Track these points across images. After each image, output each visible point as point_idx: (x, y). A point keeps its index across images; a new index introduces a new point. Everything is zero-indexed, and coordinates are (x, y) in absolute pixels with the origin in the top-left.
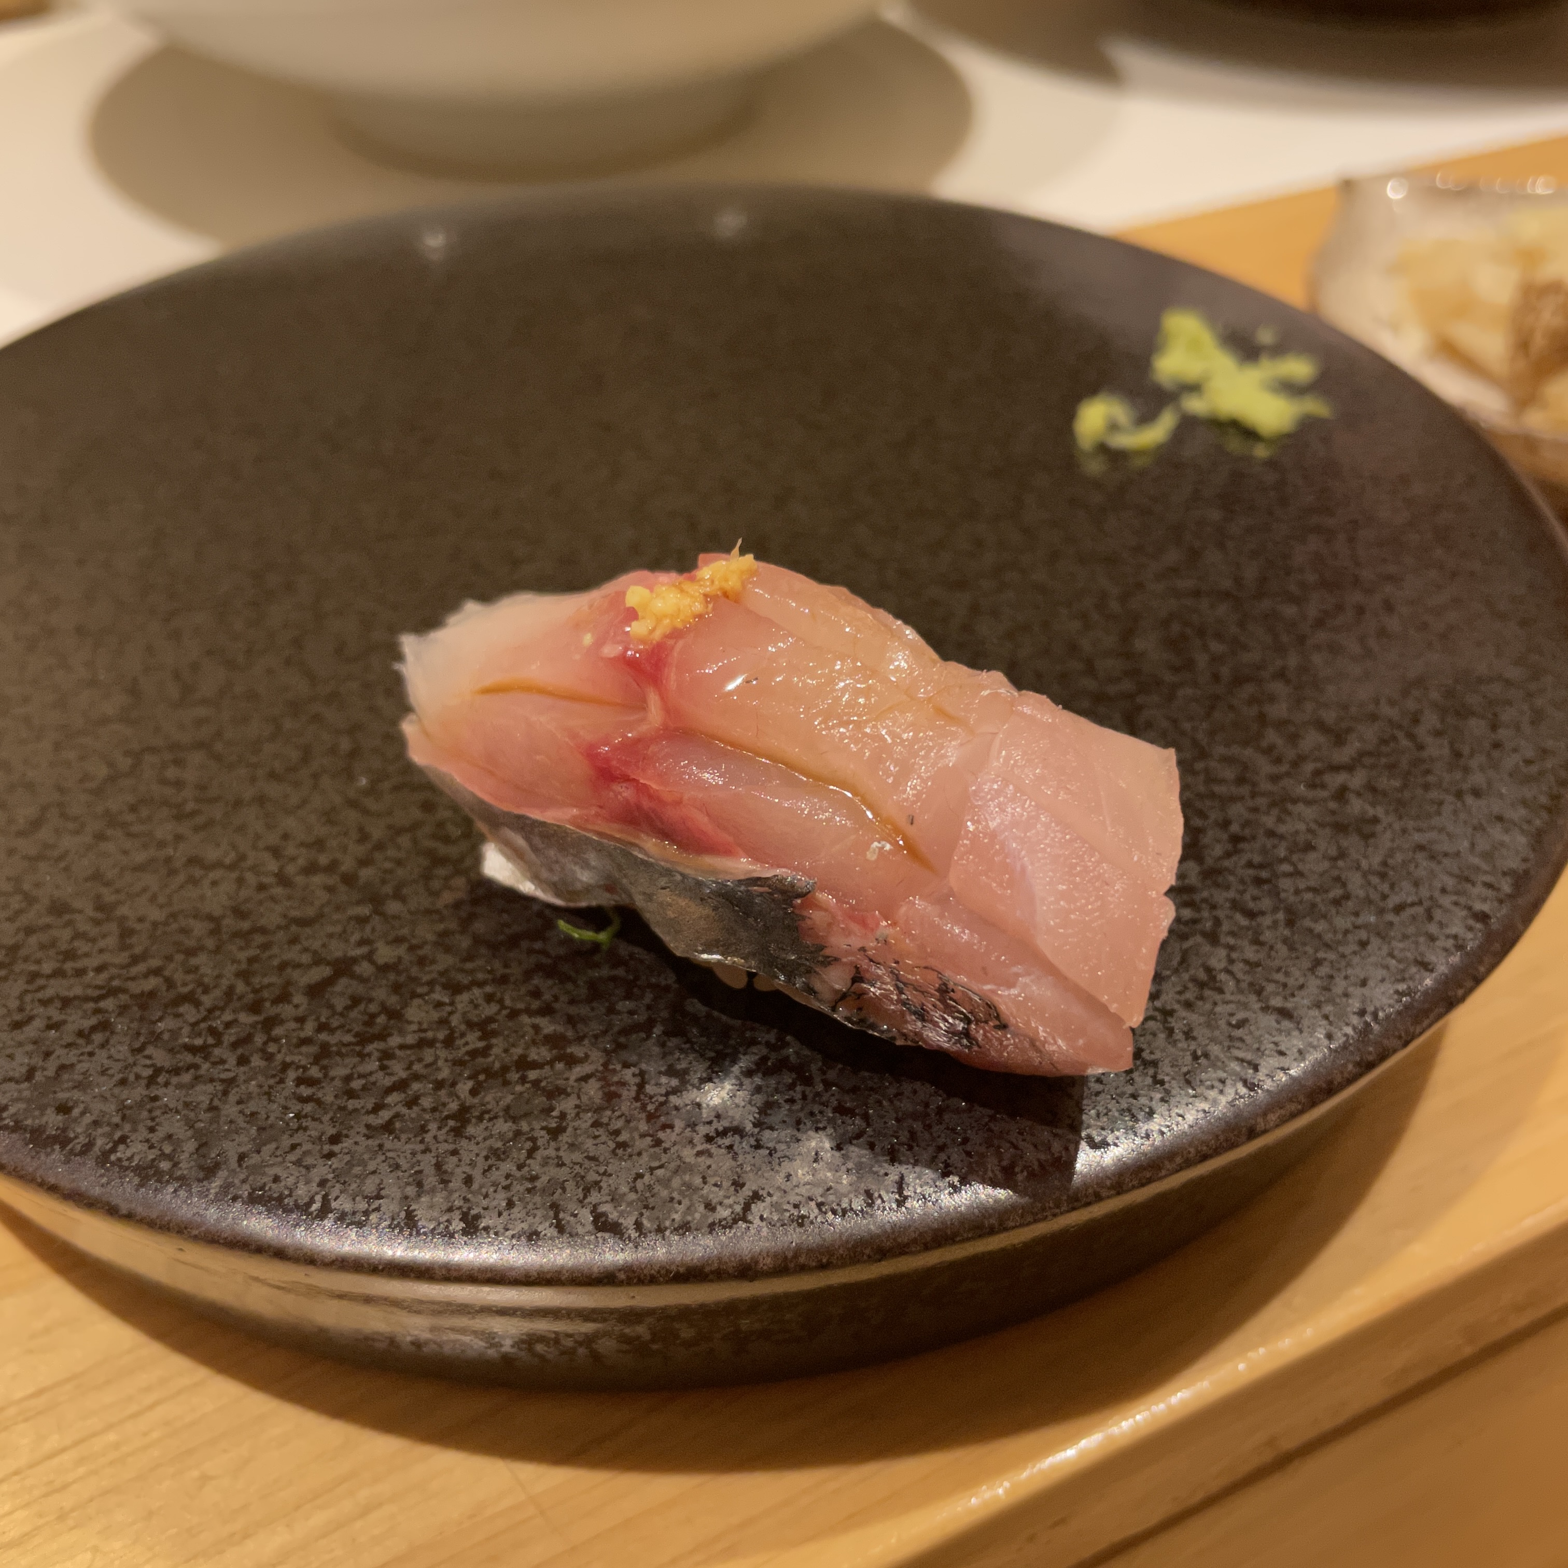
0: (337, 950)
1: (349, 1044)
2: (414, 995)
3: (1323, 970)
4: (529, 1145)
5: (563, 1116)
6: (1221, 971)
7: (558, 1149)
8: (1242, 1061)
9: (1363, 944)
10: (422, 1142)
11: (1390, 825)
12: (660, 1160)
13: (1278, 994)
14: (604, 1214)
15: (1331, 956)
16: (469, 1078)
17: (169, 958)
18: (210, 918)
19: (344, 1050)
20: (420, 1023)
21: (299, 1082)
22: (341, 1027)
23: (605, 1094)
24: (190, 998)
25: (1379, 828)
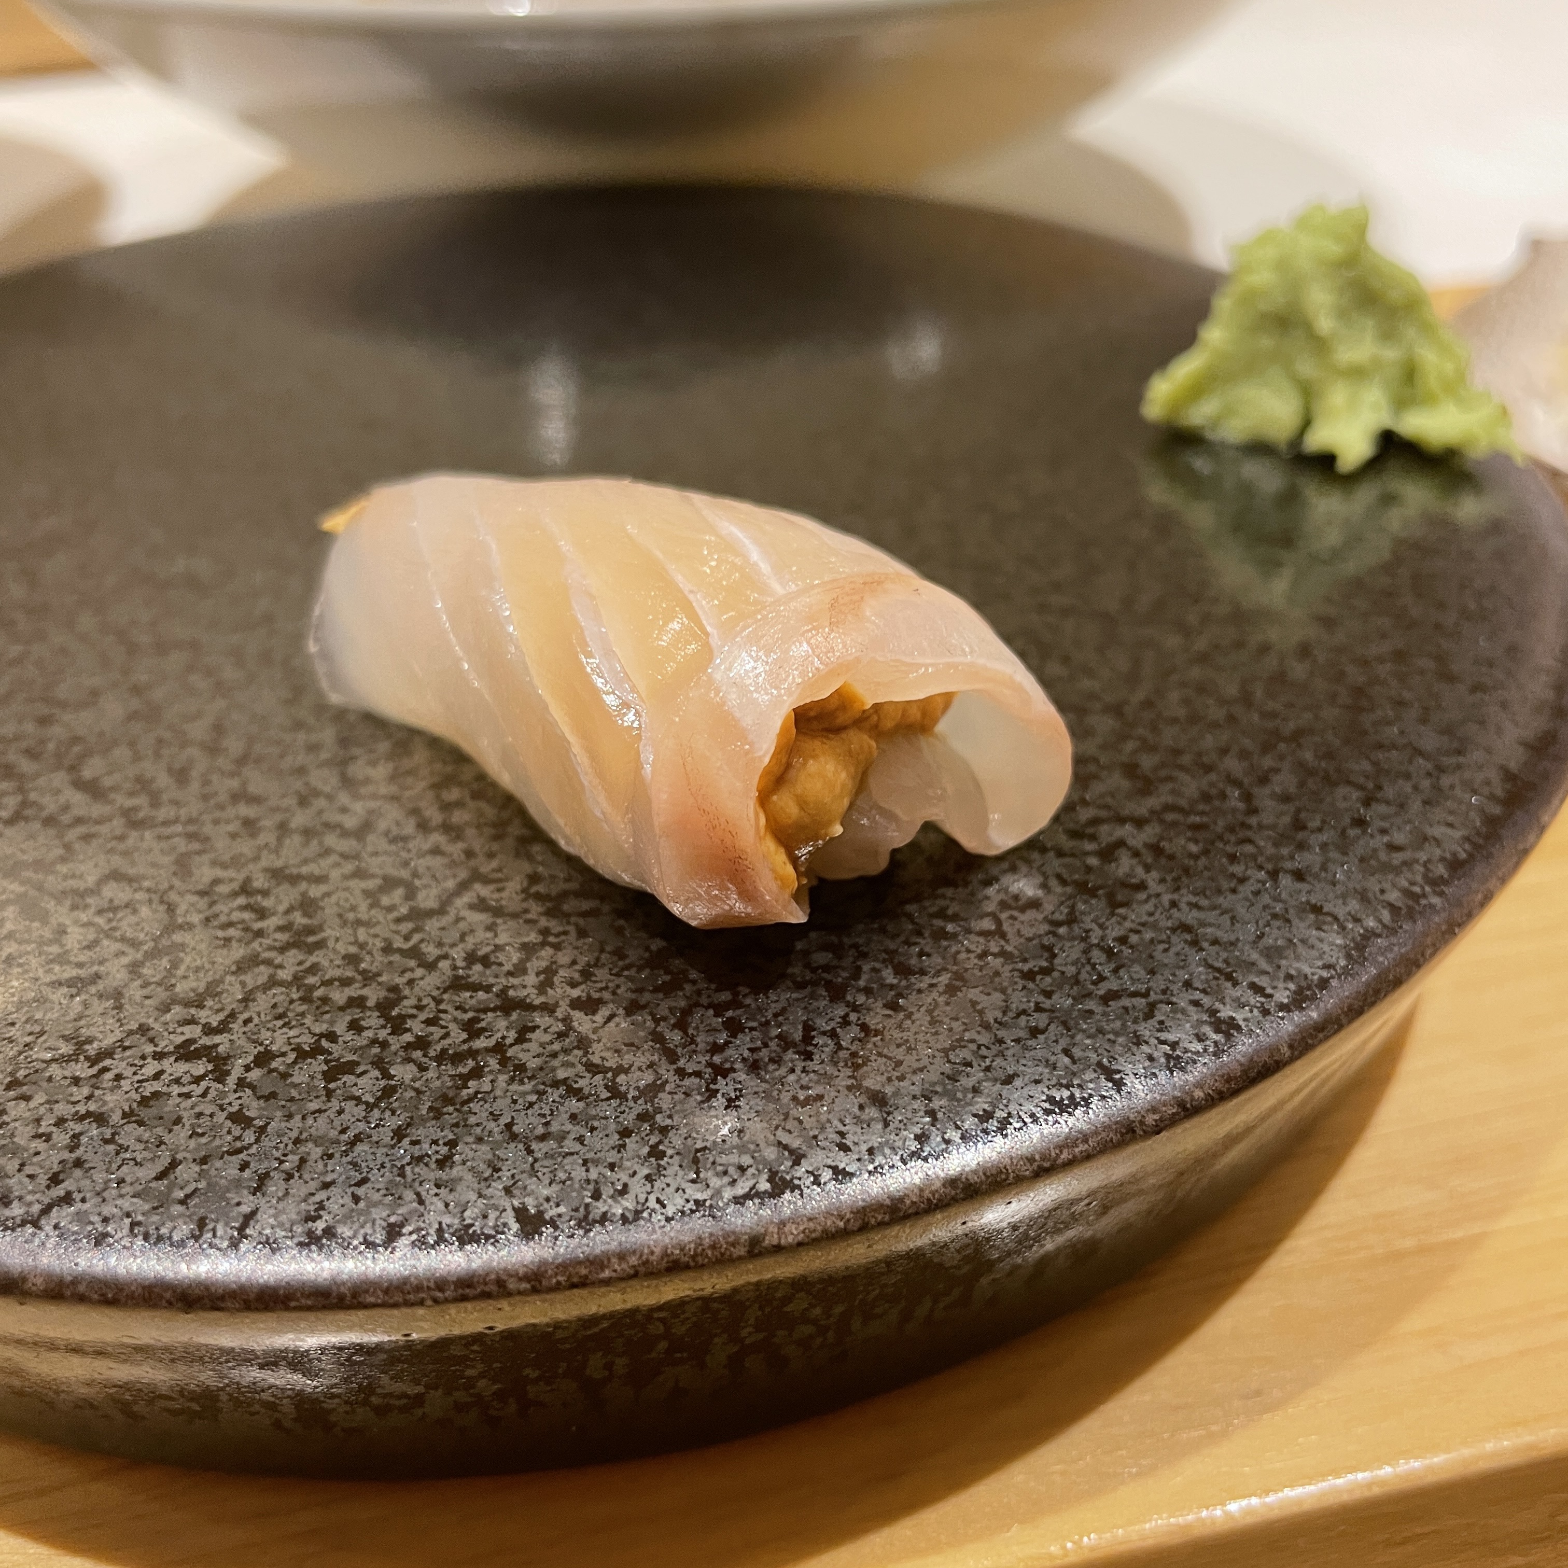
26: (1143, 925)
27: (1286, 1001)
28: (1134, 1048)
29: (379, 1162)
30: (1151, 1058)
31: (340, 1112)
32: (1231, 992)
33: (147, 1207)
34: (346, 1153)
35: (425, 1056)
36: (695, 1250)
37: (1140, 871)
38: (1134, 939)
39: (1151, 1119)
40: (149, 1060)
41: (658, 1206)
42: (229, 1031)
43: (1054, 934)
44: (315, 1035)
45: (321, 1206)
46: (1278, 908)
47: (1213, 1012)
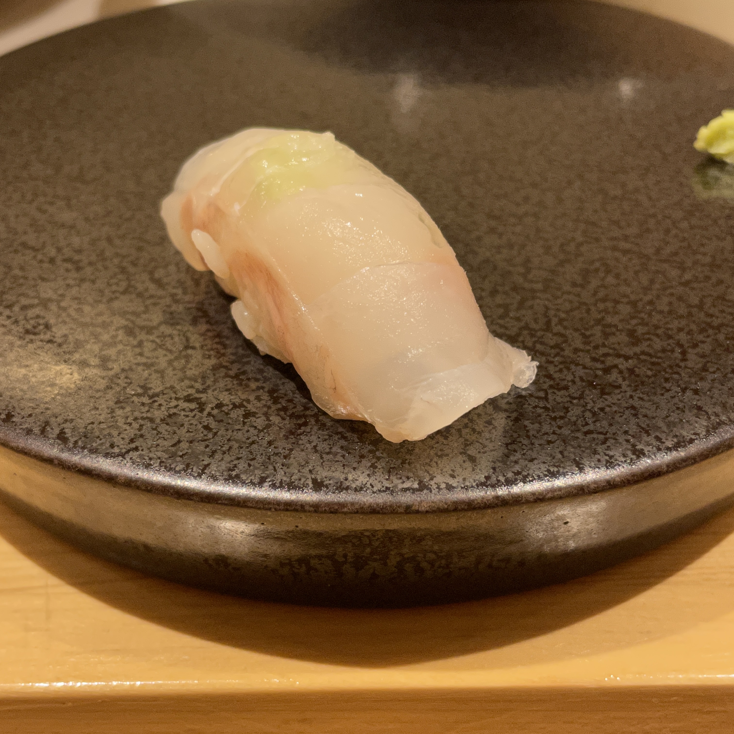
26: (614, 404)
27: (670, 446)
28: (593, 455)
29: (261, 452)
30: (599, 461)
31: (248, 431)
32: (645, 438)
33: (167, 456)
34: (247, 447)
35: (285, 414)
36: (383, 506)
37: (620, 380)
38: (607, 409)
39: (592, 486)
40: (173, 400)
41: (370, 487)
42: (207, 393)
43: (571, 402)
44: (241, 399)
45: (235, 466)
46: (681, 405)
47: (634, 446)
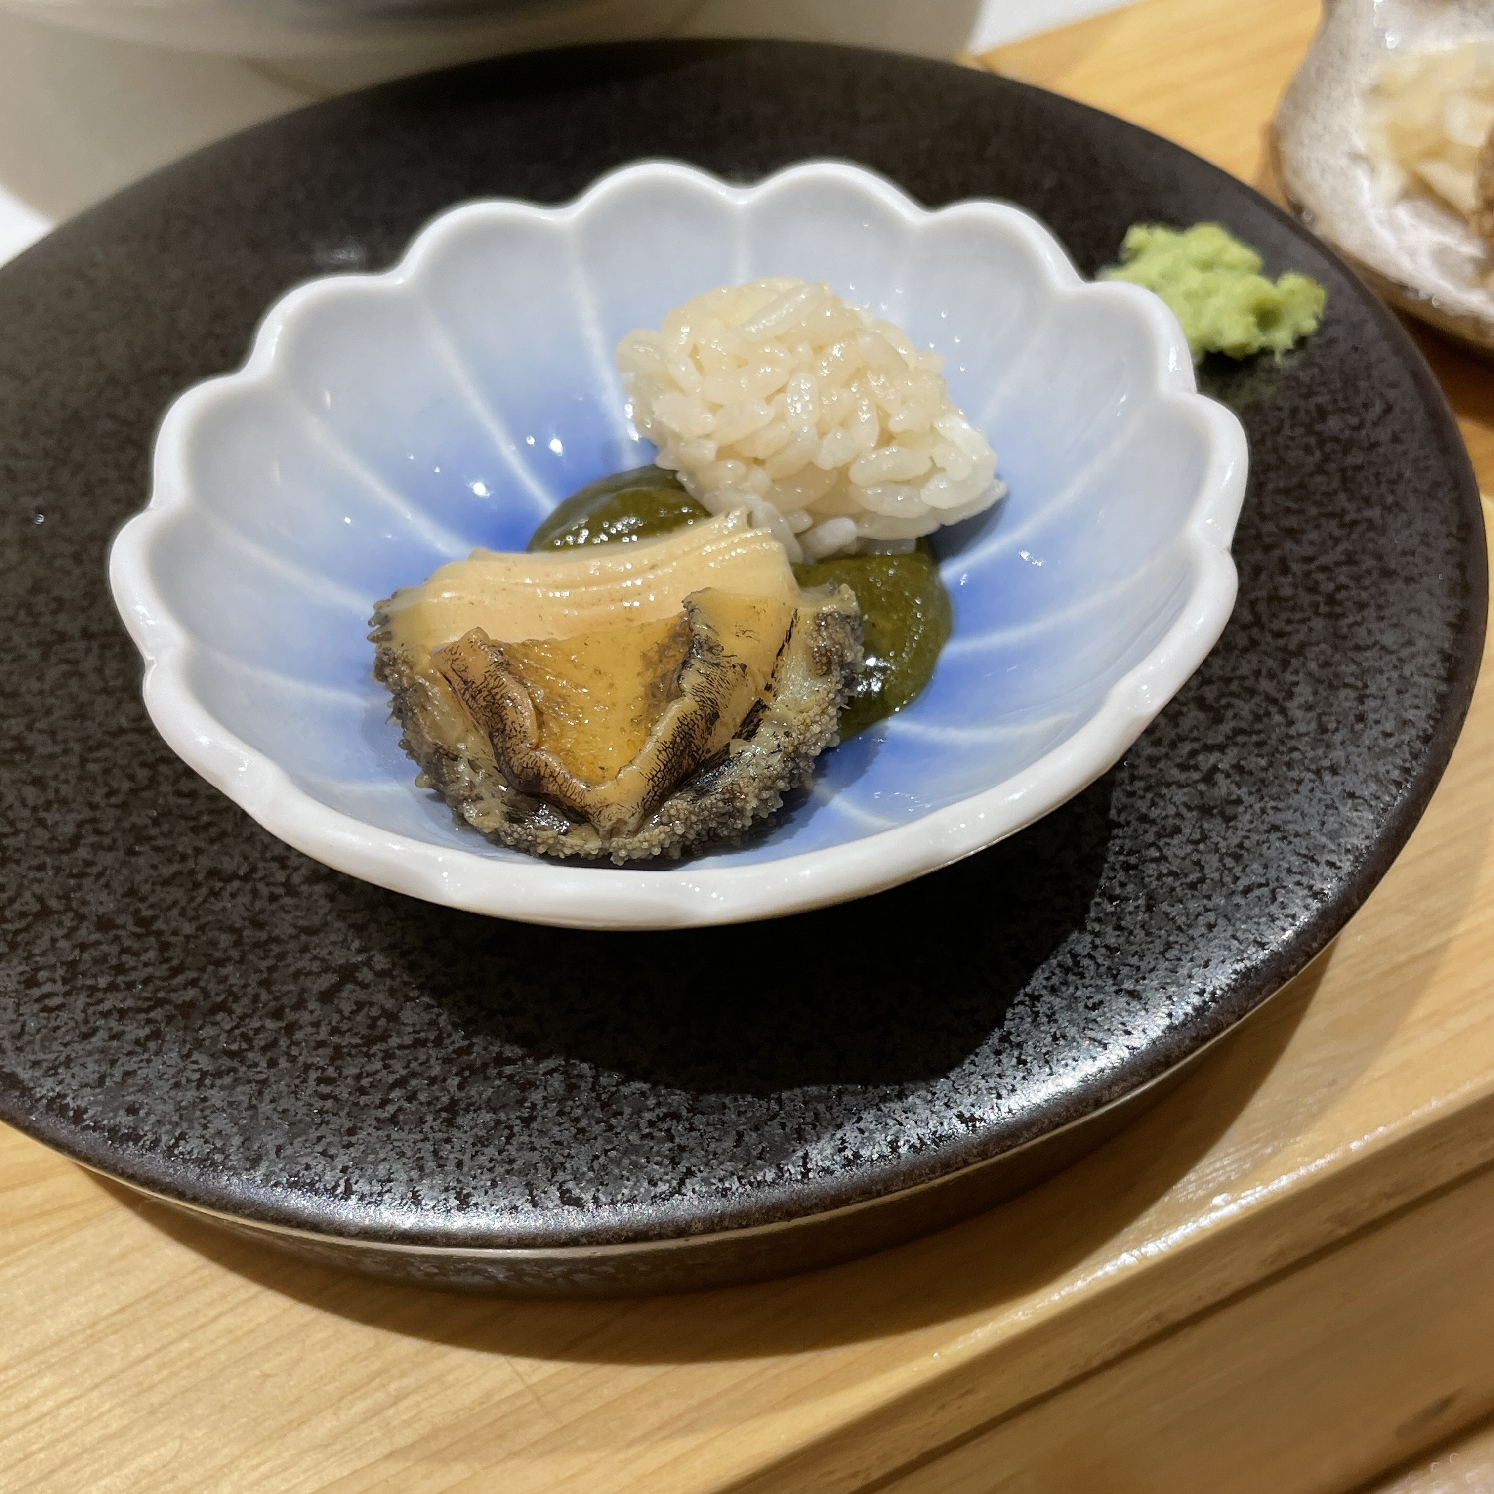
0: (340, 958)
1: (357, 1046)
2: (408, 999)
3: (1172, 954)
4: (507, 1132)
5: (533, 1106)
6: (1085, 957)
7: (530, 1136)
8: (1095, 1040)
9: (1211, 927)
10: (421, 1132)
11: (1251, 806)
12: (612, 1142)
13: (1131, 977)
14: (569, 1191)
15: (1182, 939)
16: (457, 1074)
17: (202, 970)
18: (232, 930)
19: (353, 1052)
20: (414, 1025)
21: (320, 1081)
22: (349, 1030)
23: (567, 1086)
24: (222, 1007)
25: (1241, 809)
